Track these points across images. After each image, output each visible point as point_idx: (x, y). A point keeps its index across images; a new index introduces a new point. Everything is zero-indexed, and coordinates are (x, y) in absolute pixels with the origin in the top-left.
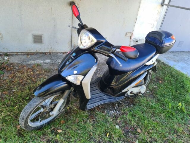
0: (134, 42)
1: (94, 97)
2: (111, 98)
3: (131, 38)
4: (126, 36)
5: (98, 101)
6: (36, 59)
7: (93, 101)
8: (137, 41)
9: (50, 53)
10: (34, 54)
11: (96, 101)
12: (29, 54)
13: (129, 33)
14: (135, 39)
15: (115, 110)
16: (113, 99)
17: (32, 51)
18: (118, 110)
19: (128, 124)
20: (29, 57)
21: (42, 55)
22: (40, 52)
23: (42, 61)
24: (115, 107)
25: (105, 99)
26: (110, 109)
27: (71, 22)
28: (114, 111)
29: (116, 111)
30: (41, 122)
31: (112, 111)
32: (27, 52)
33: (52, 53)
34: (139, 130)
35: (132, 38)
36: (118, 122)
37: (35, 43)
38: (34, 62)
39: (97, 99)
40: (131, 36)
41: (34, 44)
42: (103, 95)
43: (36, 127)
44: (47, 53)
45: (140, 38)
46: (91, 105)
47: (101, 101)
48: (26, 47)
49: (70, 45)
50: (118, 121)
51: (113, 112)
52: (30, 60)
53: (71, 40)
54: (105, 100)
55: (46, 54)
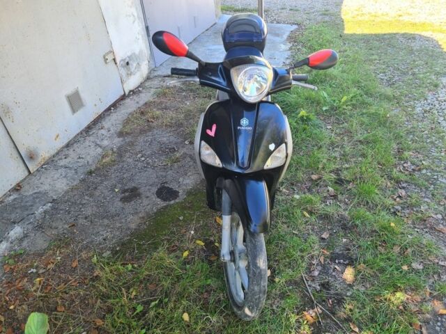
0: (123, 67)
3: (116, 64)
4: (106, 63)
8: (128, 63)
13: (108, 54)
14: (122, 60)
19: (297, 182)
34: (314, 177)
35: (118, 61)
36: (287, 191)
40: (114, 60)
45: (129, 54)
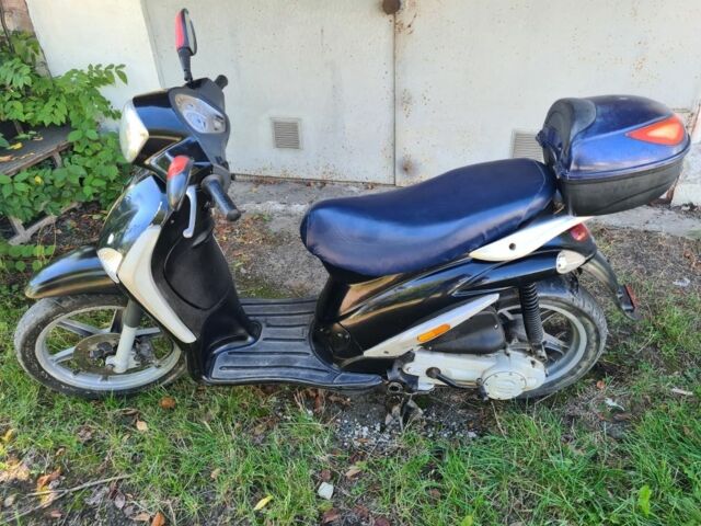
1: (267, 347)
2: (323, 367)
5: (267, 364)
6: (270, 196)
7: (251, 359)
9: (324, 183)
10: (275, 182)
11: (261, 364)
12: (261, 182)
15: (378, 428)
16: (324, 375)
17: (273, 174)
18: (390, 433)
20: (255, 189)
21: (297, 186)
22: (295, 175)
23: (280, 207)
24: (388, 419)
25: (297, 365)
26: (364, 417)
27: (390, 72)
28: (370, 430)
29: (382, 430)
30: (109, 382)
31: (366, 429)
32: (258, 174)
33: (333, 183)
36: (349, 474)
37: (278, 146)
38: (257, 206)
39: (269, 359)
41: (276, 151)
42: (308, 349)
43: (84, 390)
44: (316, 181)
46: (232, 371)
47: (274, 370)
48: (256, 160)
49: (392, 160)
50: (353, 470)
51: (365, 434)
52: (252, 199)
53: (392, 140)
54: (293, 371)
55: (309, 185)
